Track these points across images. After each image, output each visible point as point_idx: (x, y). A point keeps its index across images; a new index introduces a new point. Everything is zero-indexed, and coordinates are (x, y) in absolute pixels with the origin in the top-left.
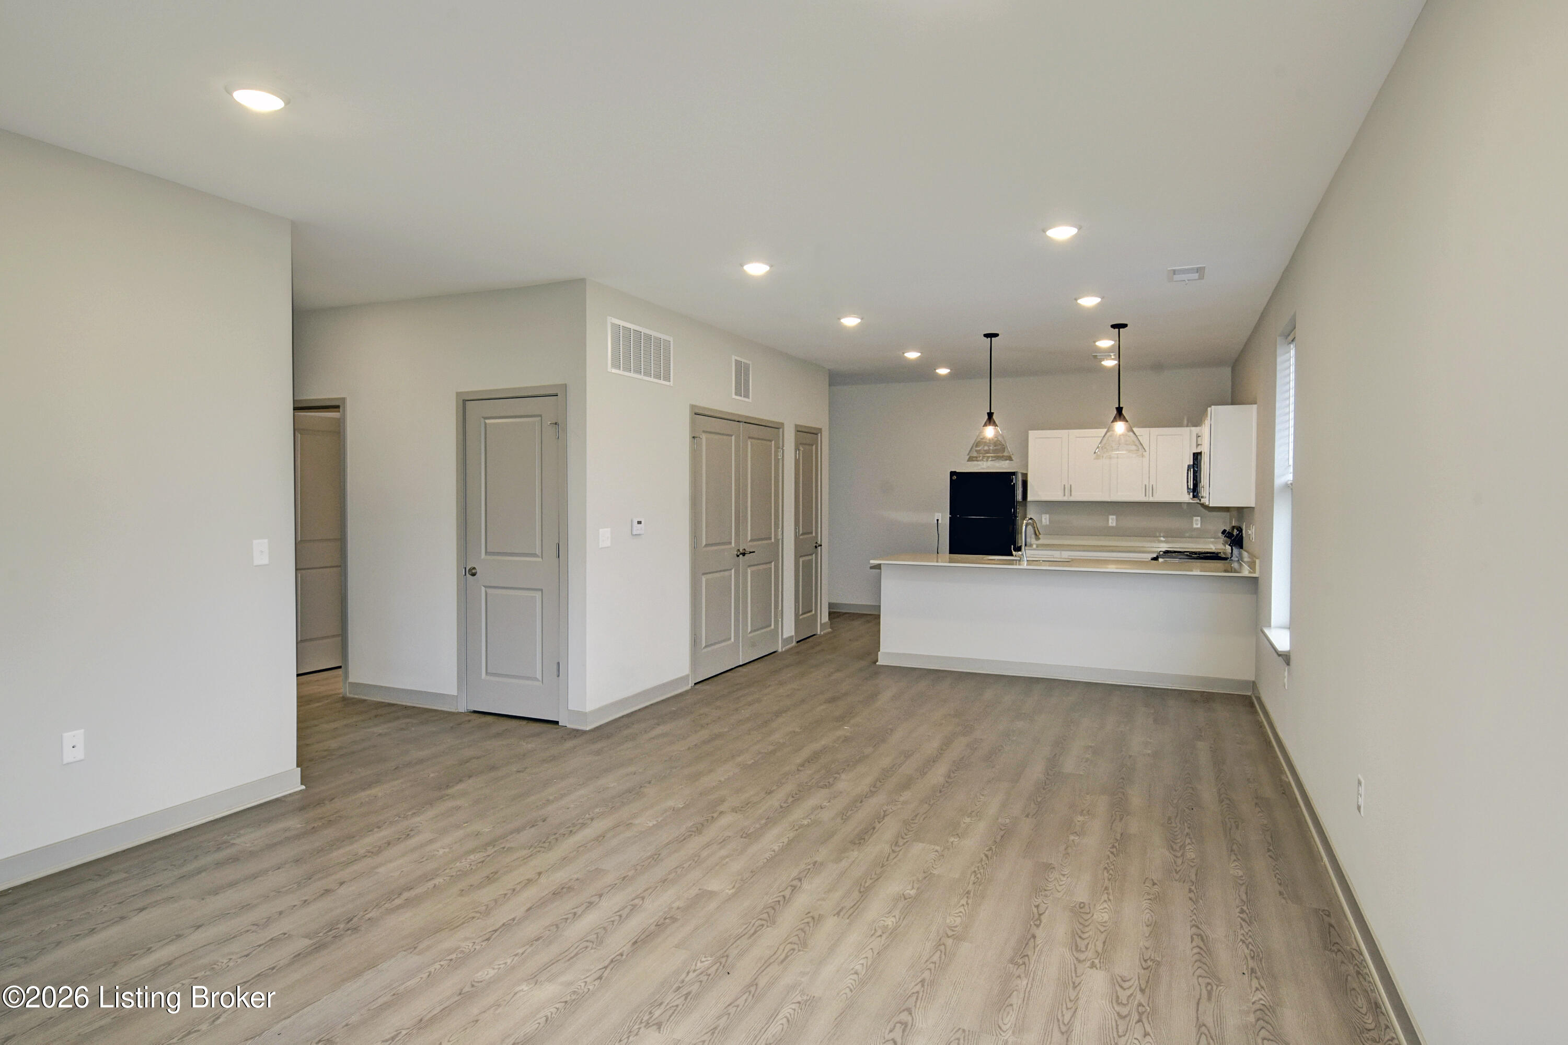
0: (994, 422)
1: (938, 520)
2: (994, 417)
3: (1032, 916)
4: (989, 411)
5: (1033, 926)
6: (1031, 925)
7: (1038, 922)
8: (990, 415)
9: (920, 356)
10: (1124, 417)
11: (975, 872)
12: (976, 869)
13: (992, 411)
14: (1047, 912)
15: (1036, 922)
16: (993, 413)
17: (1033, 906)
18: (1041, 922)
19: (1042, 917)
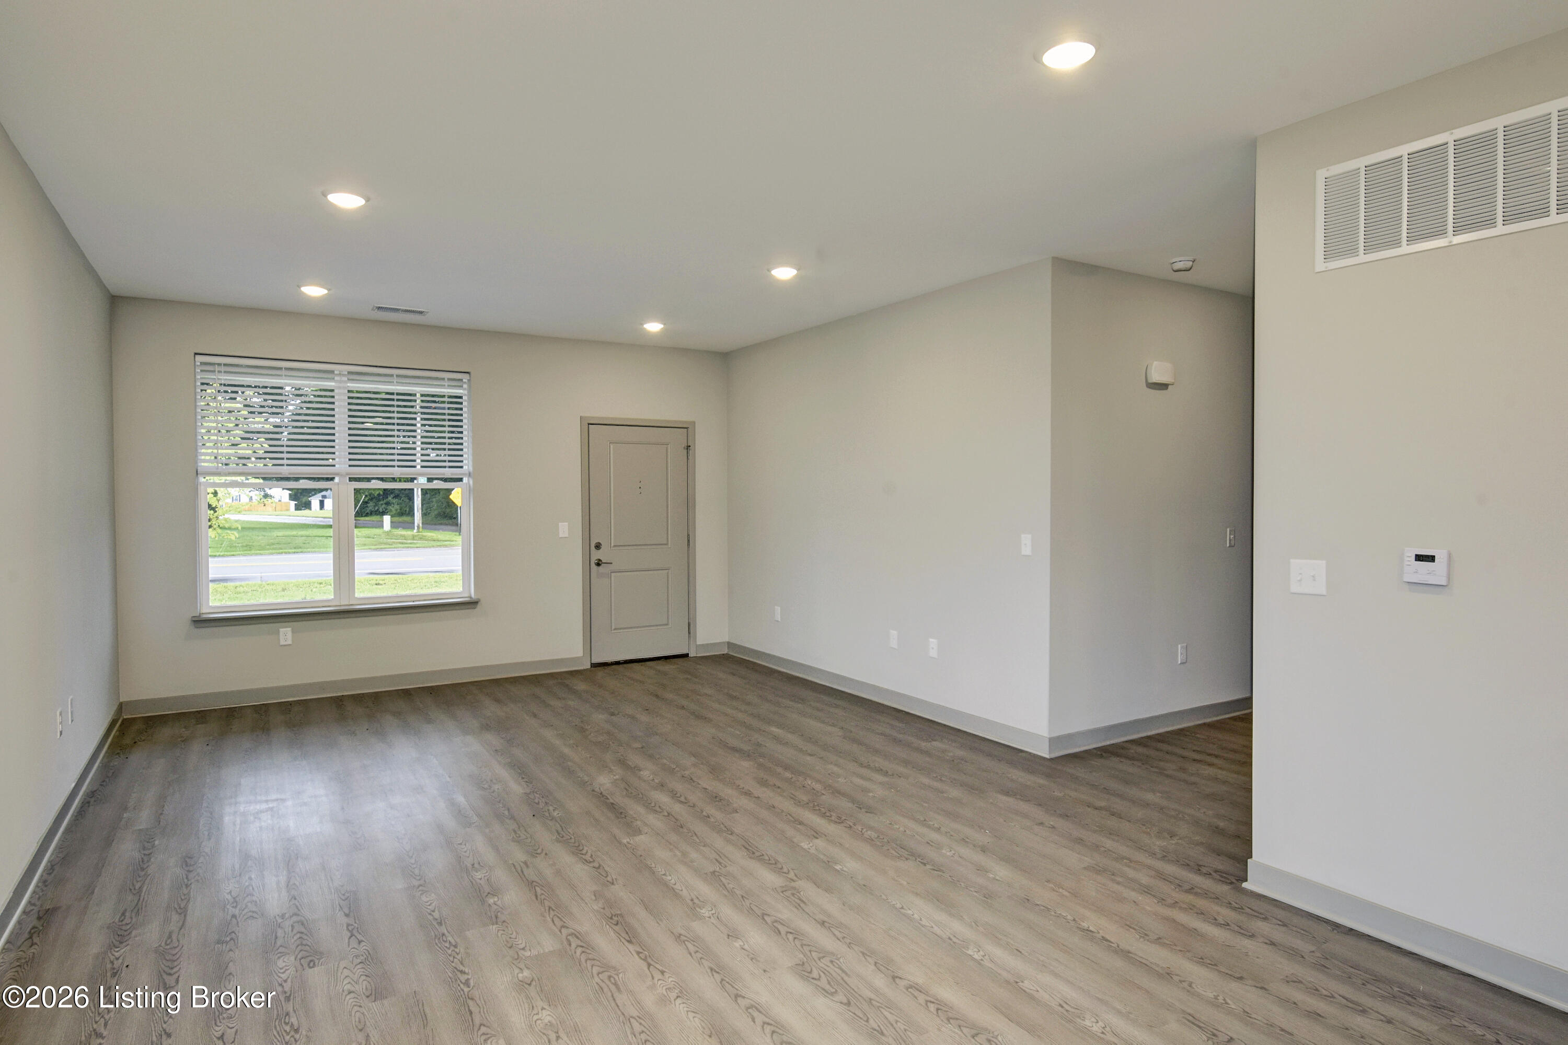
3: (360, 931)
5: (354, 924)
6: (355, 923)
7: (350, 928)
11: (456, 946)
12: (457, 950)
14: (347, 941)
15: (353, 927)
17: (364, 939)
18: (348, 929)
19: (349, 934)
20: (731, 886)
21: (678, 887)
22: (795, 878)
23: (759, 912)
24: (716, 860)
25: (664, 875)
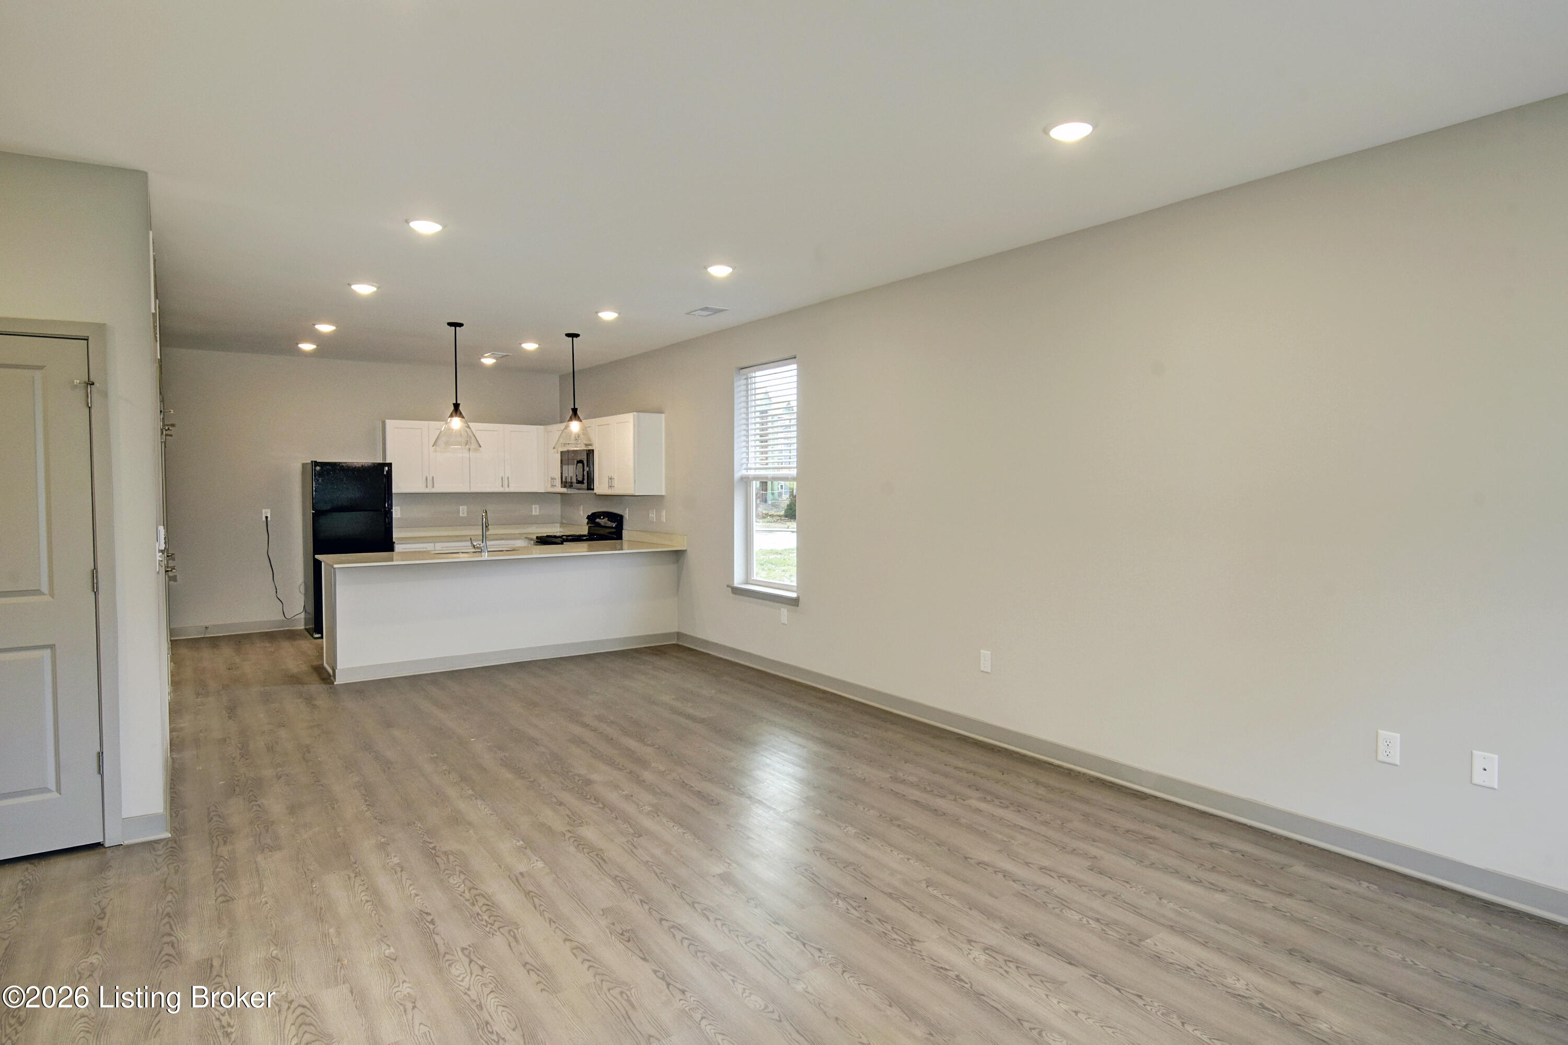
0: (461, 413)
1: (267, 517)
2: (461, 408)
4: (455, 402)
8: (456, 406)
9: (334, 330)
10: (579, 418)
13: (458, 402)
16: (459, 404)
20: (625, 826)
21: (671, 824)
22: (566, 833)
23: (607, 810)
24: (635, 847)
25: (684, 833)
